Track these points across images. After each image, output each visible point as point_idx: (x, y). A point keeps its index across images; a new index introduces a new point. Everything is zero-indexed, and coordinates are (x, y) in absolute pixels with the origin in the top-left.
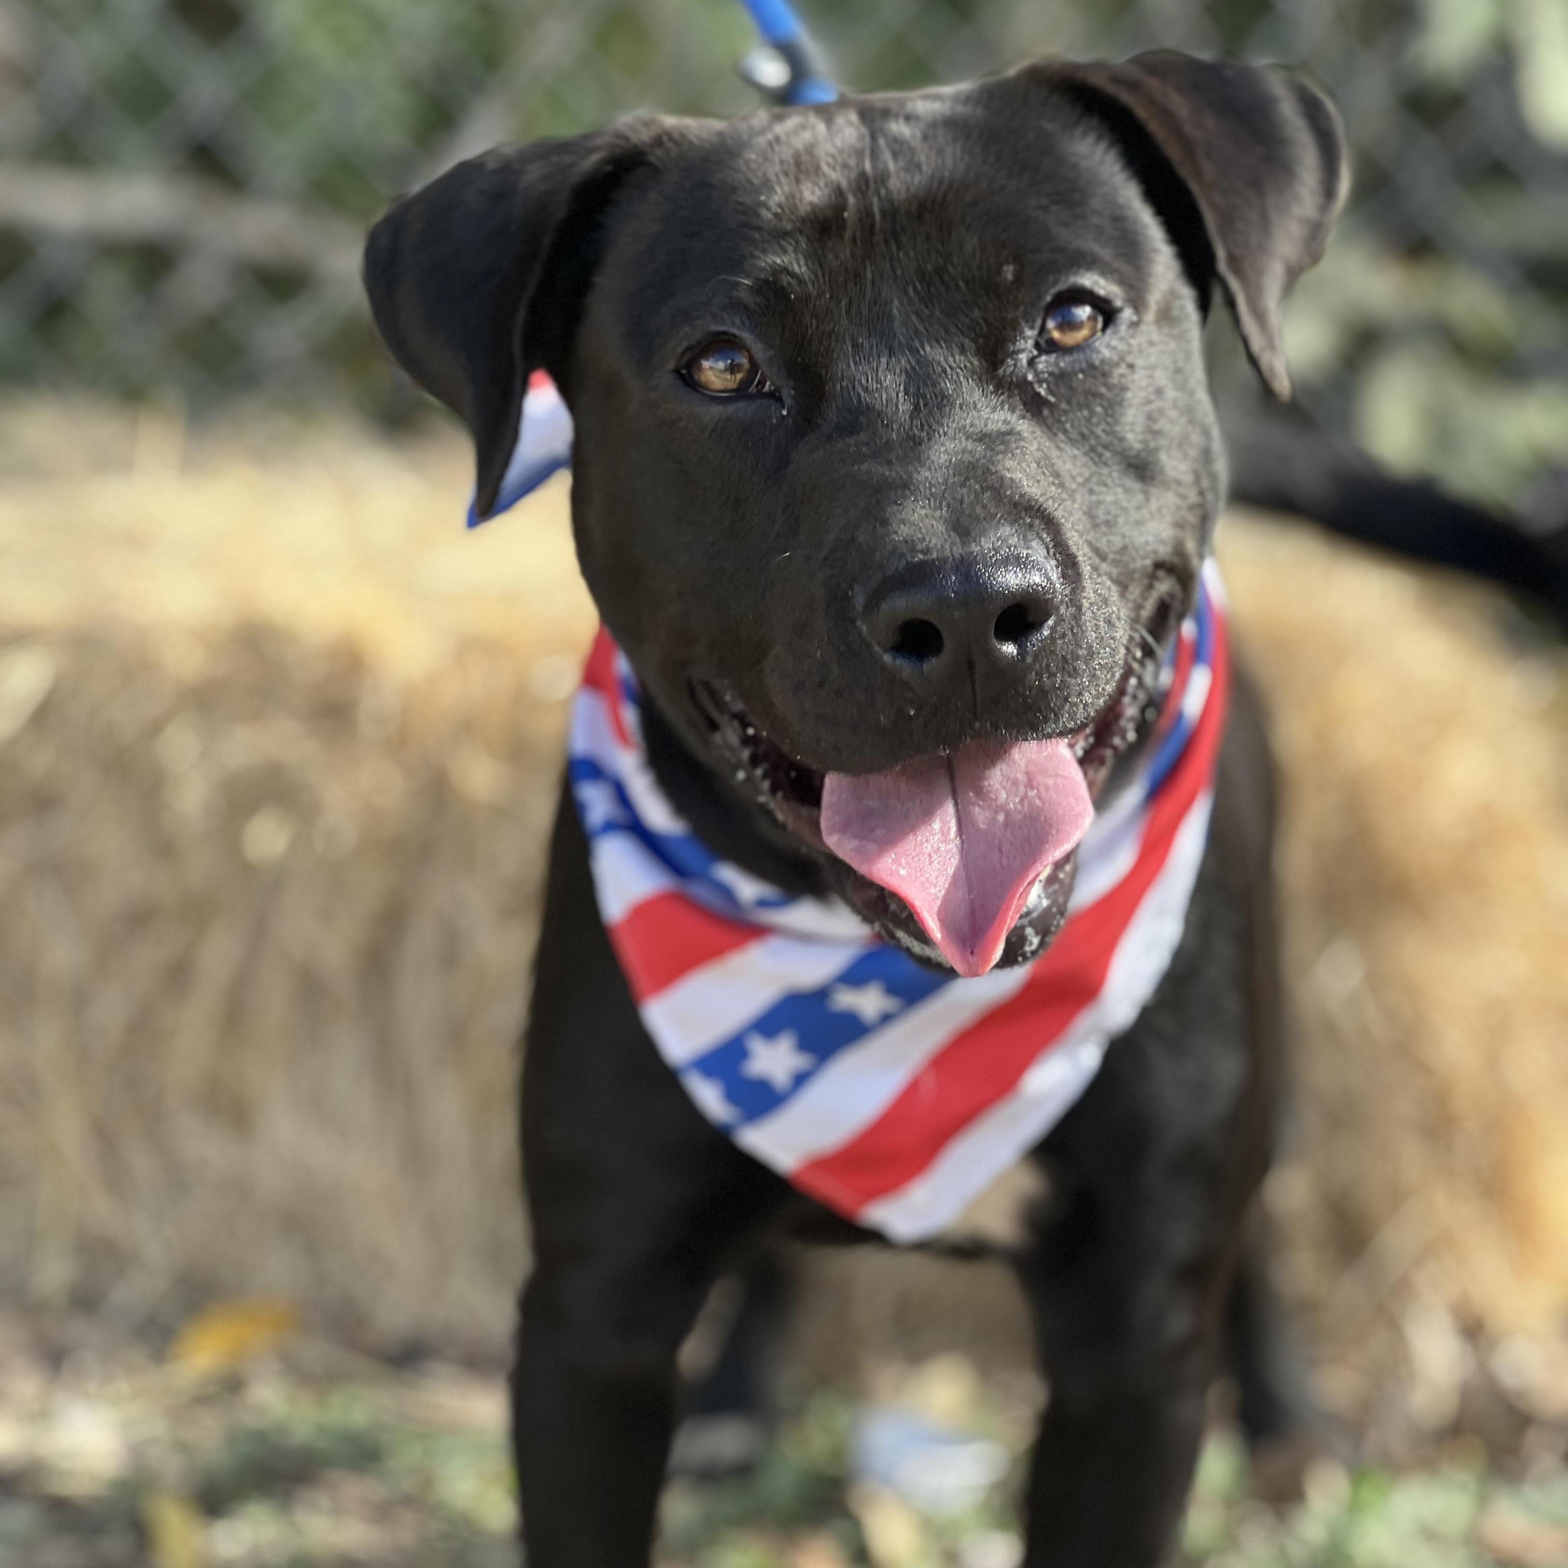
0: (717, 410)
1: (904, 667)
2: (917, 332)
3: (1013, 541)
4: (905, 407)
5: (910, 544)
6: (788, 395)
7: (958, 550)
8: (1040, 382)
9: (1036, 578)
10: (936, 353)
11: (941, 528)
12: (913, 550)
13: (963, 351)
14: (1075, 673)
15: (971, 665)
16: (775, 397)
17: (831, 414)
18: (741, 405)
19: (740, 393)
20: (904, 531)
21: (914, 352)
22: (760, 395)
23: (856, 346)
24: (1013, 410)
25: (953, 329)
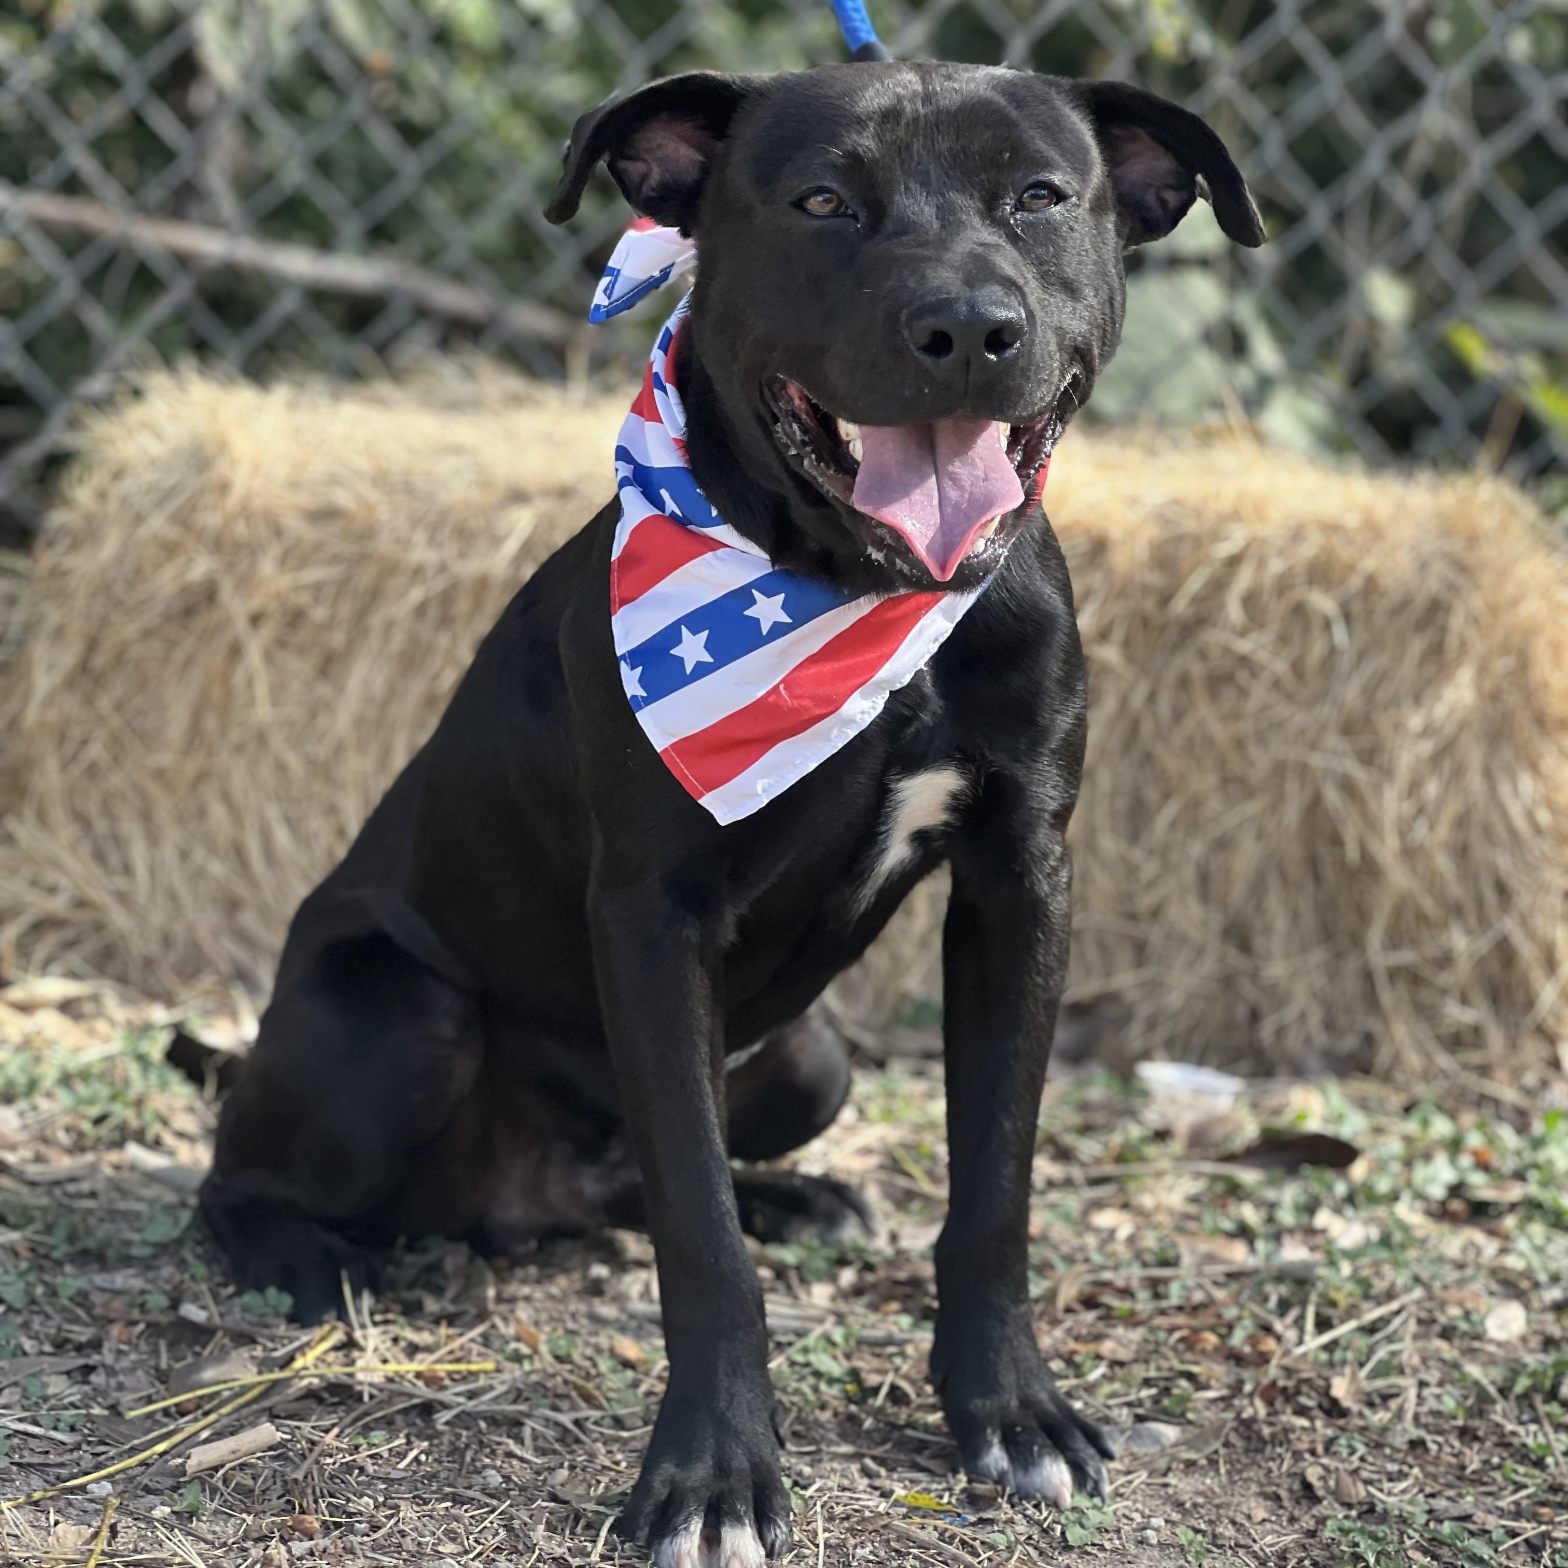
0: (817, 223)
1: (927, 361)
2: (945, 183)
3: (1001, 293)
4: (936, 225)
5: (939, 289)
6: (862, 215)
7: (968, 294)
8: (1018, 226)
9: (1012, 315)
10: (958, 199)
11: (959, 283)
12: (941, 293)
13: (972, 197)
14: (1028, 379)
15: (968, 364)
16: (855, 217)
17: (889, 225)
18: (832, 220)
19: (835, 213)
20: (936, 283)
21: (943, 196)
22: (845, 215)
23: (907, 188)
24: (1000, 237)
25: (967, 184)
